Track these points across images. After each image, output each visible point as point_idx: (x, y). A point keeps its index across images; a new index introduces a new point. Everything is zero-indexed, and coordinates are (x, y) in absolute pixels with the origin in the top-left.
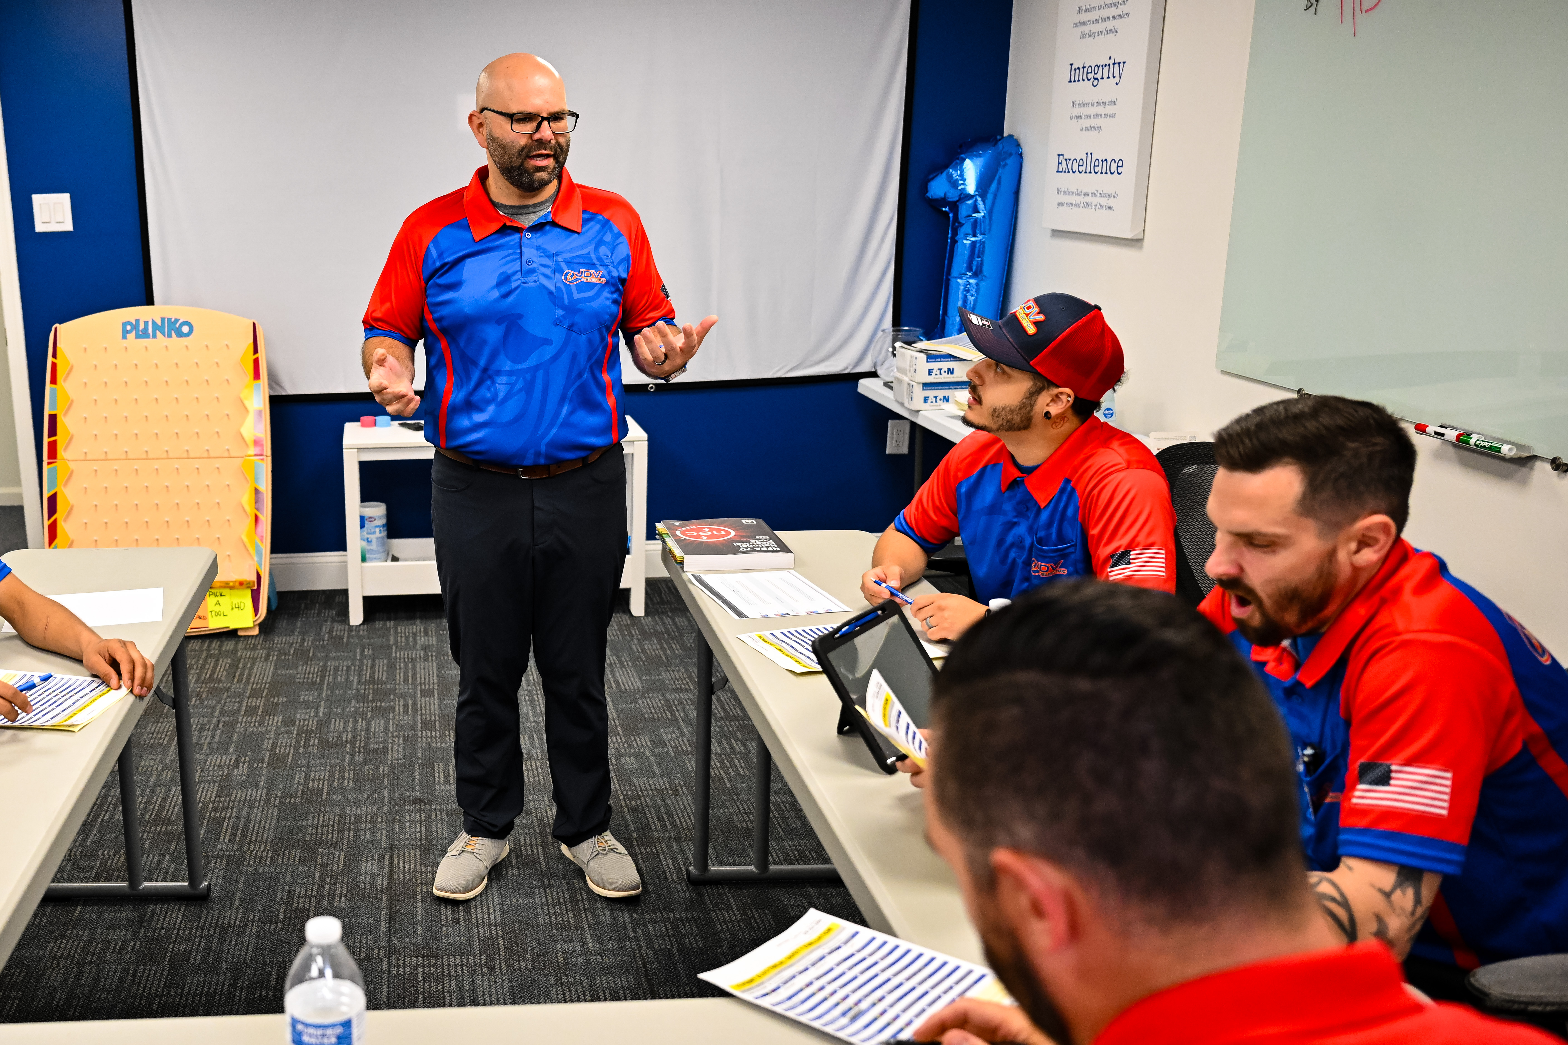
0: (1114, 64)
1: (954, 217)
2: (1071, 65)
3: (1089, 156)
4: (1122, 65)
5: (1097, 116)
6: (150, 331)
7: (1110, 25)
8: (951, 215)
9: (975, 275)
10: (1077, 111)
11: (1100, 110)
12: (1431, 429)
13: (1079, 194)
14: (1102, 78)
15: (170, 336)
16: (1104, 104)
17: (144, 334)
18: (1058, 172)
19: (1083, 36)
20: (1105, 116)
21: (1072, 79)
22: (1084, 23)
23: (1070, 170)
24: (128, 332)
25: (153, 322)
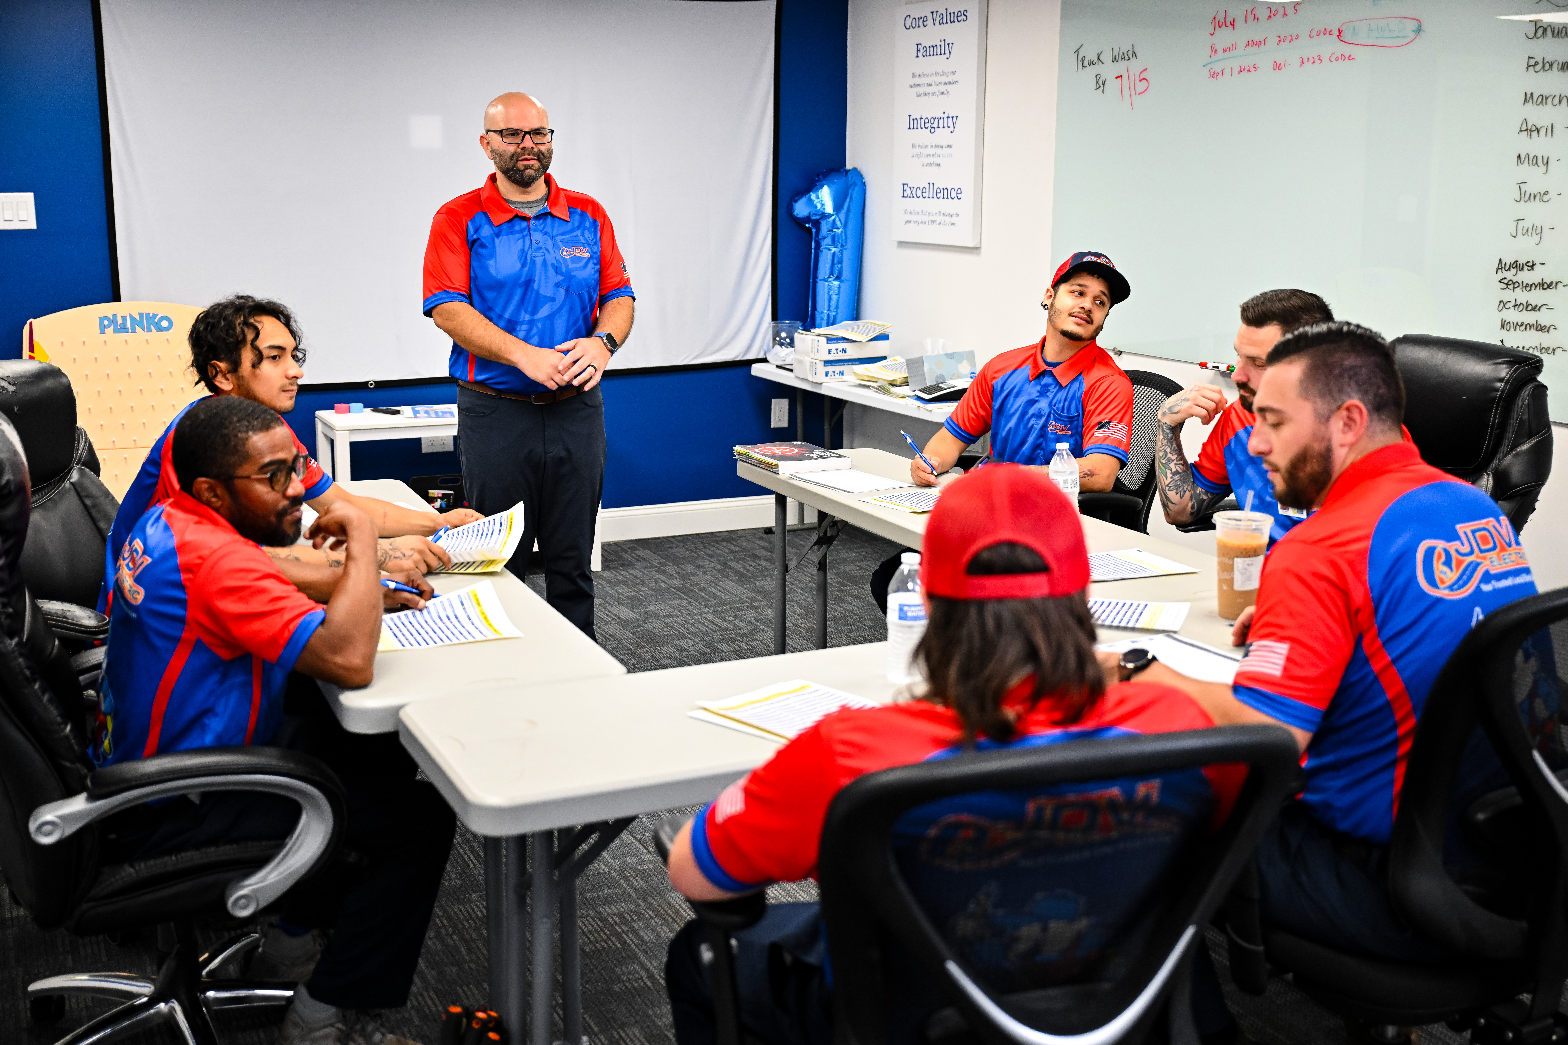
0: (948, 117)
1: (816, 232)
2: (910, 116)
3: (931, 185)
4: (955, 119)
5: (936, 155)
6: (129, 325)
7: (942, 88)
8: (814, 230)
9: (838, 278)
10: (917, 151)
11: (939, 151)
12: (1210, 365)
13: (923, 214)
14: (938, 127)
15: (149, 330)
16: (941, 147)
17: (123, 329)
18: (903, 197)
19: (919, 95)
20: (943, 156)
21: (911, 127)
22: (919, 85)
23: (915, 195)
24: (105, 327)
25: (131, 317)
